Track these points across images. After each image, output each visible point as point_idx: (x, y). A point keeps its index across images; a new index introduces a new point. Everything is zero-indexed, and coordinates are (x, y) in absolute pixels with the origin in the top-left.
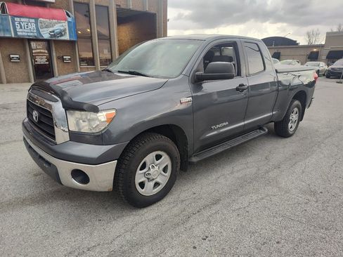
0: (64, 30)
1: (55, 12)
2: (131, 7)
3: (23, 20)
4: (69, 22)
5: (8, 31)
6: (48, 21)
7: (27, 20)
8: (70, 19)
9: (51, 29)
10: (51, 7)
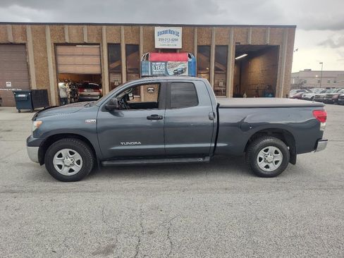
0: (185, 69)
1: (181, 56)
2: (250, 43)
3: (157, 64)
4: (189, 62)
5: (148, 71)
6: (174, 62)
7: (160, 63)
8: (190, 60)
9: (175, 69)
10: (180, 52)
